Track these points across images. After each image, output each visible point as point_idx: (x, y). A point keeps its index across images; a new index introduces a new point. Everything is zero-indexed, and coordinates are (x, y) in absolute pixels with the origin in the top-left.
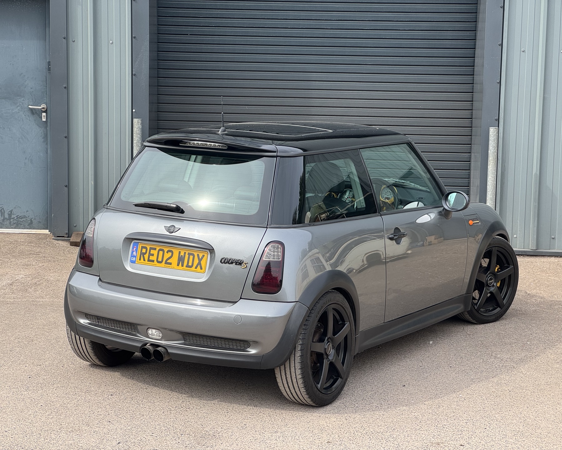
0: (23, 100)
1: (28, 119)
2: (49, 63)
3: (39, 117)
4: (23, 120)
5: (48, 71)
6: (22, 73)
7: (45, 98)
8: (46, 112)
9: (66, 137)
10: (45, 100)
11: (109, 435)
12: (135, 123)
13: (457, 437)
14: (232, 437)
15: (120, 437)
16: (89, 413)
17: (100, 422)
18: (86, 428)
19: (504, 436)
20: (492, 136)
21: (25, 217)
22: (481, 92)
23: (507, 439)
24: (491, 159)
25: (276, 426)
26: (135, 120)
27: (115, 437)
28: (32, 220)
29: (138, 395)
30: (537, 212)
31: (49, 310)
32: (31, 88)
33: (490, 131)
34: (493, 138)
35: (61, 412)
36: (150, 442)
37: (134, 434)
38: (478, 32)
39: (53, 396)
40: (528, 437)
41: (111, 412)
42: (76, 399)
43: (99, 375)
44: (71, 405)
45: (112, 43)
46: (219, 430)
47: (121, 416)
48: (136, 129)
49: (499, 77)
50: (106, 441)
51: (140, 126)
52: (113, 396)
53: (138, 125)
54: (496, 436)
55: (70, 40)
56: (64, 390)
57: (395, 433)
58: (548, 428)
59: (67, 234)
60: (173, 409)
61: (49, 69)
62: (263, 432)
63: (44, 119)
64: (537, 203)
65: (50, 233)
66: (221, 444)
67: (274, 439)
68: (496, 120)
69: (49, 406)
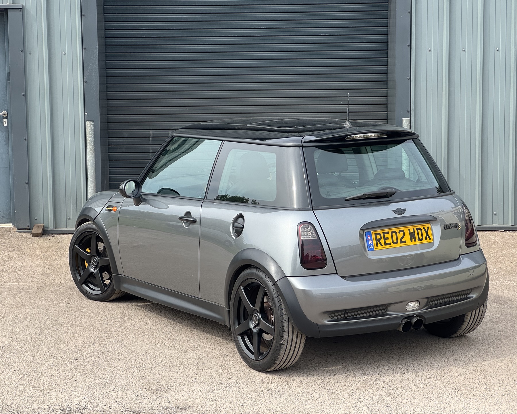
2: (9, 74)
3: (1, 123)
5: (8, 81)
7: (6, 106)
8: (7, 117)
9: (25, 140)
11: (76, 392)
12: (88, 124)
13: (380, 381)
14: (184, 389)
15: (86, 393)
16: (57, 375)
17: (68, 381)
18: (55, 387)
19: (420, 379)
22: (394, 88)
23: (423, 381)
25: (222, 379)
26: (88, 123)
27: (82, 393)
29: (99, 358)
31: (16, 292)
33: (403, 122)
35: (32, 375)
36: (112, 396)
37: (97, 390)
38: (390, 35)
39: (25, 362)
40: (441, 379)
41: (77, 373)
42: (45, 364)
43: (64, 344)
44: (41, 369)
45: (65, 54)
46: (172, 384)
47: (85, 376)
48: (88, 130)
49: (410, 74)
50: (73, 397)
51: (92, 127)
52: (78, 360)
53: (91, 126)
54: (413, 379)
55: (27, 53)
56: (34, 357)
57: (326, 380)
58: (458, 372)
59: (28, 226)
60: (131, 369)
61: (9, 79)
62: (211, 384)
63: (5, 125)
65: (13, 226)
66: (175, 395)
67: (221, 389)
68: (408, 112)
69: (21, 370)
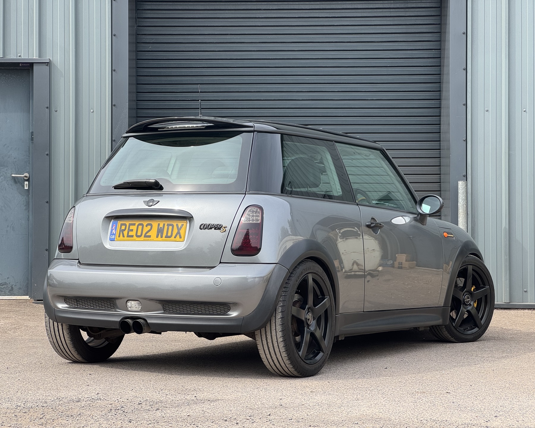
0: (7, 170)
1: (11, 187)
2: (32, 133)
3: (22, 186)
4: (6, 190)
5: (31, 140)
6: (6, 144)
7: (28, 168)
8: (28, 180)
9: (47, 202)
10: (27, 169)
17: (79, 386)
20: (461, 189)
21: (6, 284)
22: (449, 149)
24: (461, 212)
28: (13, 286)
29: (117, 374)
30: (508, 265)
32: (14, 158)
33: (459, 184)
34: (462, 190)
35: (38, 382)
38: (443, 100)
39: (31, 375)
42: (54, 377)
45: (93, 112)
47: (100, 383)
49: (465, 135)
52: (92, 375)
55: (53, 110)
61: (32, 139)
63: (26, 188)
64: (508, 256)
65: (30, 298)
68: (464, 176)
